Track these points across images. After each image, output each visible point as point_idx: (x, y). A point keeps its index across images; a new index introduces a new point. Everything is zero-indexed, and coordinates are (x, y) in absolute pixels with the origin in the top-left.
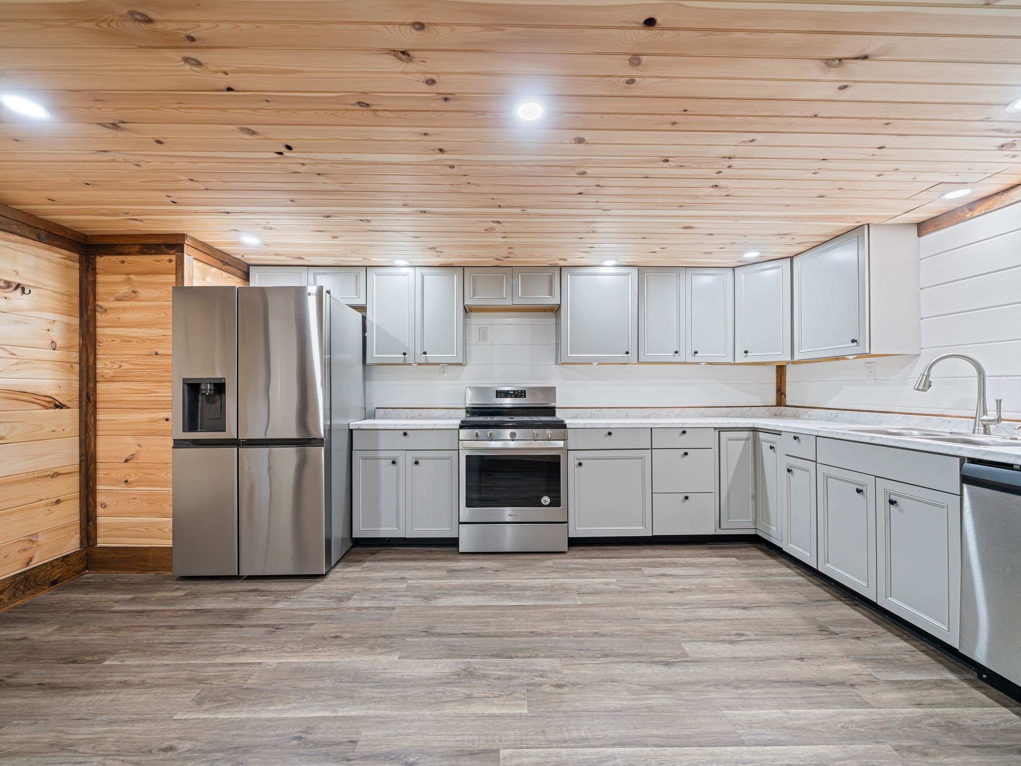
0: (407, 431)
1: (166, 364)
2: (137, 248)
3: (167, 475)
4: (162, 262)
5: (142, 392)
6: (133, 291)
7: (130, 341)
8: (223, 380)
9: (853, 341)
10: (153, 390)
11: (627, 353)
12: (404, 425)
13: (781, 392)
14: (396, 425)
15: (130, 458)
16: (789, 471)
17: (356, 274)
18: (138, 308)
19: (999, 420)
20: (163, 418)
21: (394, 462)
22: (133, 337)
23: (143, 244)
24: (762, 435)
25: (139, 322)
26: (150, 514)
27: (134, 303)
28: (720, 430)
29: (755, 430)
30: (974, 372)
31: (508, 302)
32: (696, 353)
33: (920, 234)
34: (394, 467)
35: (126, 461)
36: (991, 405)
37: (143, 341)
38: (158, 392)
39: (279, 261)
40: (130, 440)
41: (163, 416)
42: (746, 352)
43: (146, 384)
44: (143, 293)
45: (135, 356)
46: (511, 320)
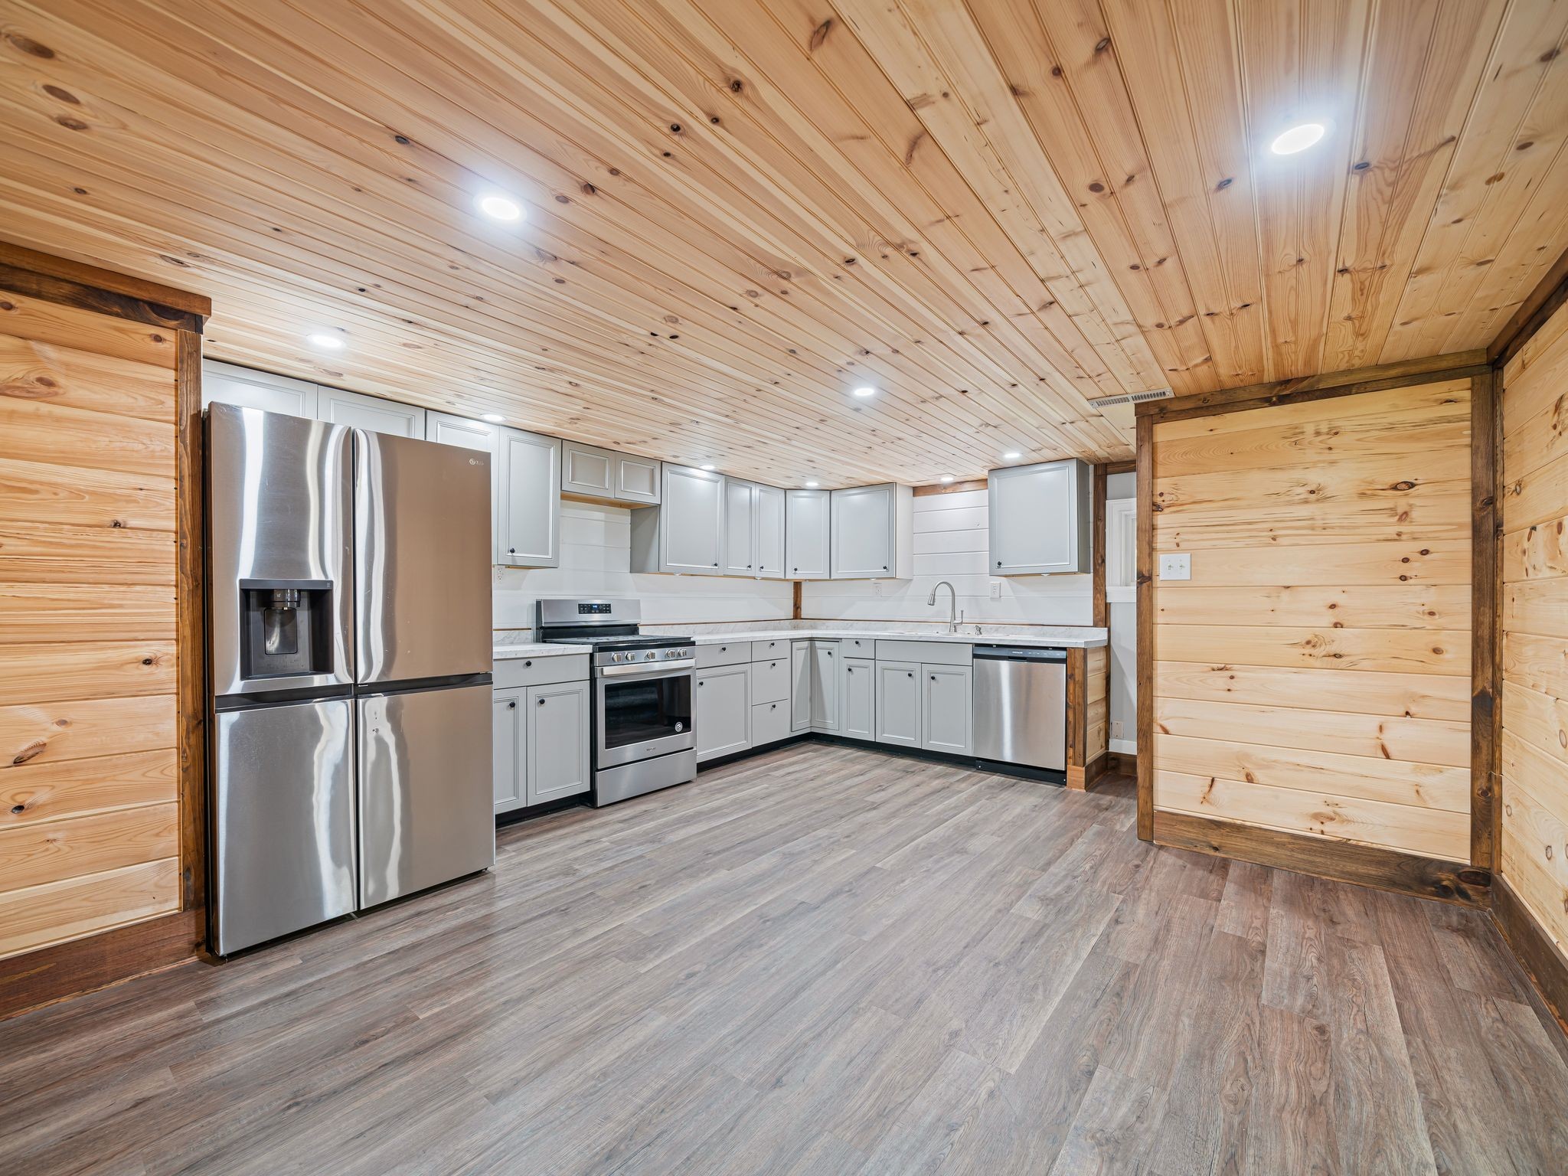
0: (531, 660)
1: (143, 547)
2: (66, 289)
3: (165, 772)
4: (133, 335)
5: (72, 605)
6: (40, 380)
7: (36, 492)
8: (328, 584)
9: (885, 568)
10: (106, 602)
11: (716, 565)
12: (526, 652)
13: (797, 607)
14: (516, 652)
15: (30, 753)
16: (850, 670)
17: (408, 417)
18: (58, 420)
19: (962, 623)
20: (136, 658)
21: (512, 705)
22: (42, 483)
23: (86, 287)
24: (818, 644)
25: (62, 452)
26: (94, 866)
27: (44, 408)
28: (793, 640)
29: (811, 639)
30: (950, 593)
31: (610, 495)
32: (762, 568)
33: (914, 495)
34: (511, 711)
35: (19, 762)
36: (958, 614)
37: (77, 494)
38: (121, 606)
39: (286, 367)
40: (36, 714)
41: (136, 655)
42: (796, 570)
43: (85, 587)
44: (73, 389)
45: (47, 525)
46: (597, 515)
